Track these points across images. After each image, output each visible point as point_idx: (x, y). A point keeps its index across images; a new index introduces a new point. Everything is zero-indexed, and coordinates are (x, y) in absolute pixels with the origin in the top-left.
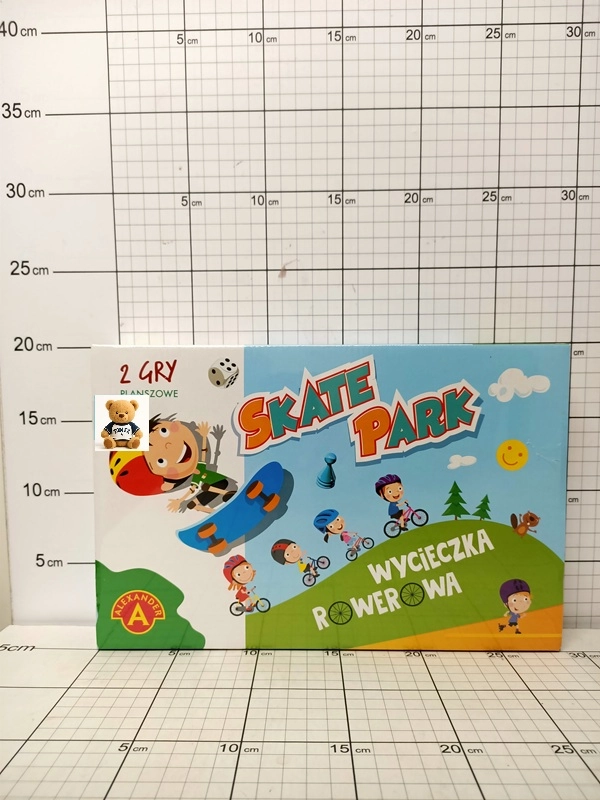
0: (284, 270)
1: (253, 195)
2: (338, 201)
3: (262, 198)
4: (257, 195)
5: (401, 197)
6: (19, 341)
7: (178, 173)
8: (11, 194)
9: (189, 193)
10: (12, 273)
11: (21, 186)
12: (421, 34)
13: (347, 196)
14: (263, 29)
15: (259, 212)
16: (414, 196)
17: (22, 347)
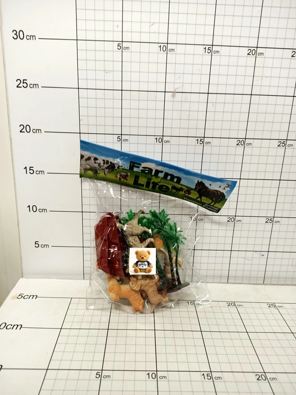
0: (174, 92)
1: (160, 45)
2: (209, 51)
3: (165, 47)
4: (162, 45)
5: (246, 51)
6: (22, 127)
7: (116, 29)
8: (15, 37)
9: (122, 42)
10: (17, 87)
11: (21, 33)
13: (215, 48)
15: (163, 56)
16: (253, 51)
17: (24, 130)
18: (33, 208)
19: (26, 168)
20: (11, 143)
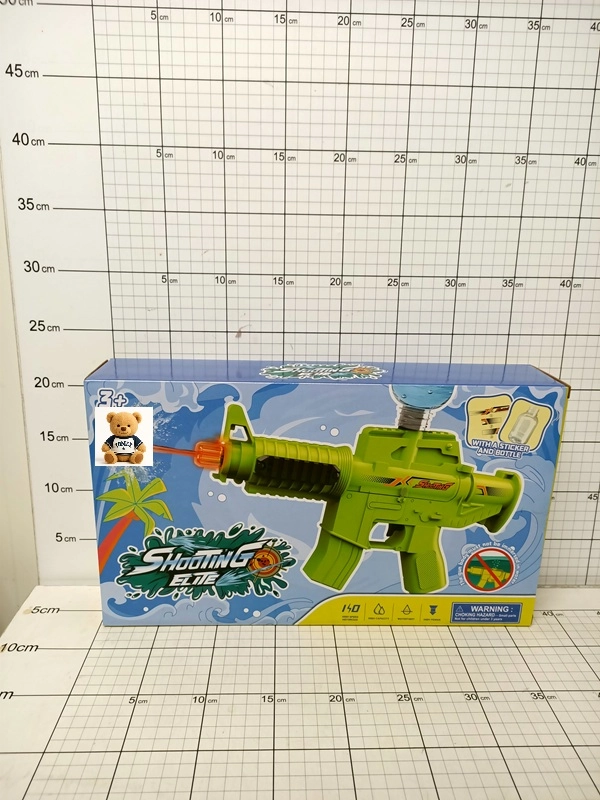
0: (240, 332)
1: (216, 276)
2: (281, 282)
3: (223, 279)
4: (219, 276)
5: (328, 280)
6: (38, 380)
7: (159, 257)
8: (28, 269)
9: (168, 273)
10: (31, 330)
11: (36, 264)
12: (345, 157)
13: (287, 279)
14: (224, 148)
15: (221, 290)
16: (338, 281)
17: (41, 384)
18: (53, 487)
19: (43, 433)
20: (23, 401)
